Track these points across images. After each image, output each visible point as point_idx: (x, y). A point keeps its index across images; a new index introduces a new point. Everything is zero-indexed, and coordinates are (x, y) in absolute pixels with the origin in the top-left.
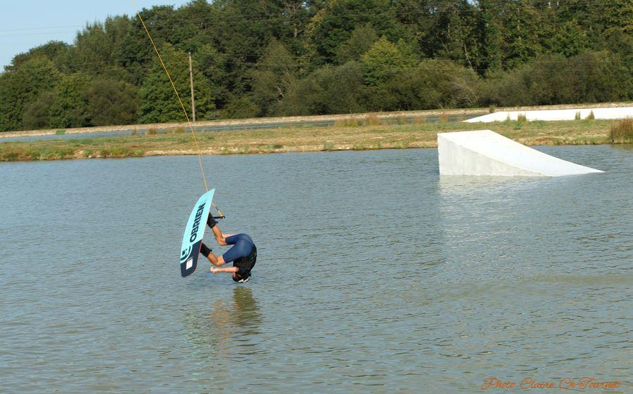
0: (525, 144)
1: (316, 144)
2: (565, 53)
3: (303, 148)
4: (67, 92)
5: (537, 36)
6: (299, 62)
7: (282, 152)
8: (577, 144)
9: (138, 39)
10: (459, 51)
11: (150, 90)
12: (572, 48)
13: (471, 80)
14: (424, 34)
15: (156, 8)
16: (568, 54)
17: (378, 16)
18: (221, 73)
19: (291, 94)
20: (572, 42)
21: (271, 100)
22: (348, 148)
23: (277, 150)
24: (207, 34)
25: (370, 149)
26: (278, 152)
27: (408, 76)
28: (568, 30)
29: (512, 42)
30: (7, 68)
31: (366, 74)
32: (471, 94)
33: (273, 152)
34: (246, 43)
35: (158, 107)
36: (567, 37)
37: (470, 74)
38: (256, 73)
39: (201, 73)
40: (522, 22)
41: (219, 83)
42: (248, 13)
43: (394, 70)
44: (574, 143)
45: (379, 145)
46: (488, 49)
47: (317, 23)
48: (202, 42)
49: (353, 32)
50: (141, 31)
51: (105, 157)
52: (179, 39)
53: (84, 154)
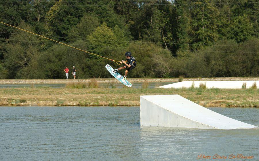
0: (204, 106)
1: (52, 101)
2: (237, 39)
3: (41, 103)
5: (216, 26)
6: (40, 39)
7: (25, 105)
8: (243, 107)
10: (159, 36)
12: (242, 36)
13: (167, 57)
14: (133, 23)
16: (239, 40)
17: (100, 8)
19: (34, 62)
20: (242, 31)
21: (19, 67)
22: (75, 104)
23: (22, 104)
25: (91, 105)
26: (22, 105)
27: (120, 53)
28: (240, 22)
29: (197, 30)
31: (90, 50)
32: (166, 67)
33: (19, 105)
36: (239, 28)
37: (165, 53)
38: (9, 46)
40: (205, 15)
43: (110, 48)
44: (241, 105)
45: (98, 102)
46: (179, 35)
47: (55, 11)
49: (82, 19)
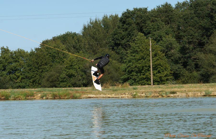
1: (201, 92)
3: (190, 94)
4: (71, 66)
9: (123, 31)
11: (128, 65)
15: (136, 10)
18: (178, 55)
23: (172, 95)
24: (170, 28)
30: (37, 49)
33: (169, 96)
34: (197, 34)
35: (134, 77)
38: (201, 55)
39: (164, 54)
41: (176, 62)
42: (199, 14)
48: (166, 33)
50: (125, 25)
51: (54, 99)
52: (150, 31)
53: (41, 96)
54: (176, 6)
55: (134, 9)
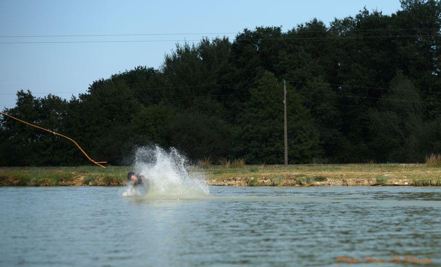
1: (369, 178)
3: (350, 181)
4: (144, 127)
9: (238, 67)
11: (245, 128)
18: (334, 112)
22: (406, 183)
23: (318, 183)
24: (320, 63)
26: (318, 186)
33: (312, 185)
34: (367, 77)
35: (254, 150)
39: (308, 111)
42: (371, 40)
48: (314, 73)
50: (241, 57)
51: (109, 185)
53: (85, 180)
54: (331, 25)
55: (257, 28)
